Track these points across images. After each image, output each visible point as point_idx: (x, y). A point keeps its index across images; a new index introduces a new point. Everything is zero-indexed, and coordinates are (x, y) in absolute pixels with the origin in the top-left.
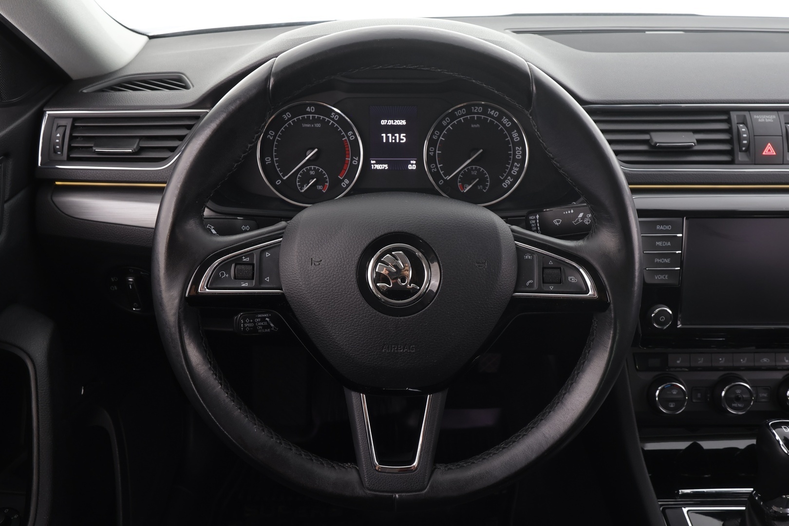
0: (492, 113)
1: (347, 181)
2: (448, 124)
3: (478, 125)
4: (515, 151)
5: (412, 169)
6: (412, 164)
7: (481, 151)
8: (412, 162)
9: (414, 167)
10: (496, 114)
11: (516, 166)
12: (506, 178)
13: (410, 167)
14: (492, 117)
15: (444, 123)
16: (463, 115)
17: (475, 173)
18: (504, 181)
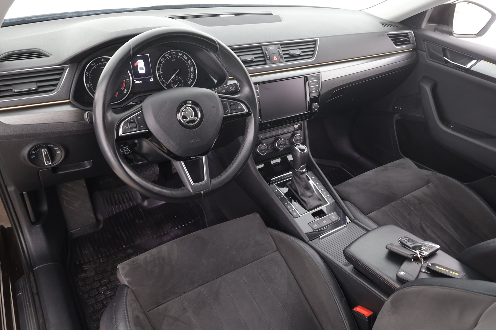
0: (179, 54)
1: (126, 90)
2: (163, 60)
3: (175, 60)
4: (190, 69)
5: (152, 81)
6: (152, 79)
7: (179, 70)
8: (151, 78)
9: (152, 80)
10: (181, 54)
11: (192, 75)
12: (189, 80)
13: (151, 80)
14: (179, 56)
15: (162, 60)
16: (168, 56)
17: (177, 79)
18: (188, 81)
